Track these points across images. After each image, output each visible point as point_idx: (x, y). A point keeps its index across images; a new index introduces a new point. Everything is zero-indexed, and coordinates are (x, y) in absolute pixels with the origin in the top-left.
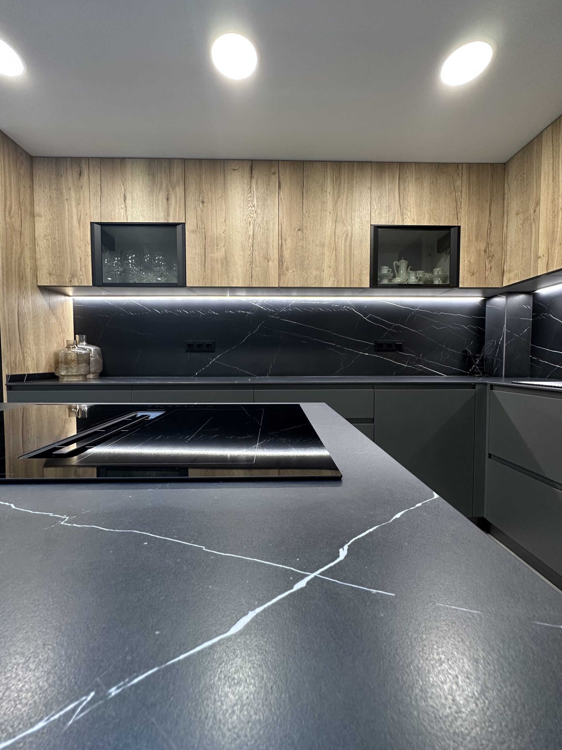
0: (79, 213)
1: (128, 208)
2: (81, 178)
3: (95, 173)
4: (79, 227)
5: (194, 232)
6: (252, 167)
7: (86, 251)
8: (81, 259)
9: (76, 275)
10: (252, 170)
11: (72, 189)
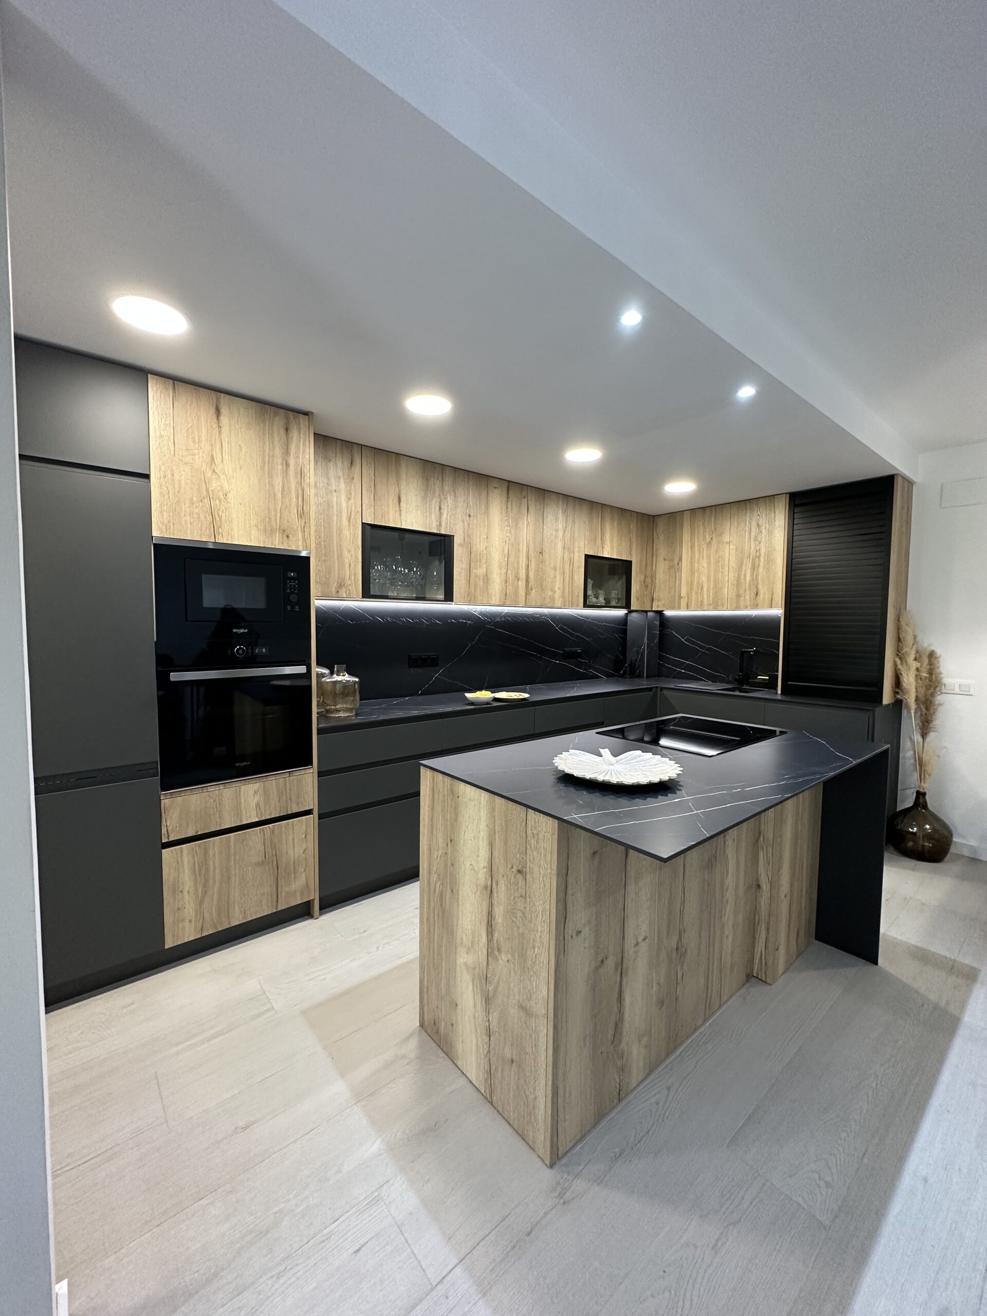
0: (349, 509)
1: (402, 512)
2: (353, 467)
3: (369, 465)
4: (349, 526)
5: (461, 545)
6: (508, 487)
7: (356, 556)
8: (350, 565)
9: (344, 585)
10: (508, 491)
11: (342, 478)
